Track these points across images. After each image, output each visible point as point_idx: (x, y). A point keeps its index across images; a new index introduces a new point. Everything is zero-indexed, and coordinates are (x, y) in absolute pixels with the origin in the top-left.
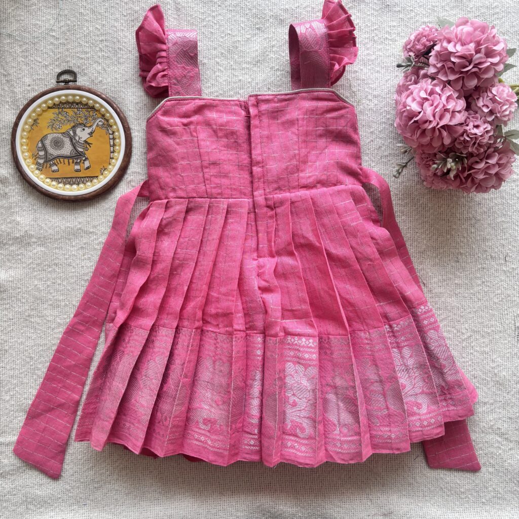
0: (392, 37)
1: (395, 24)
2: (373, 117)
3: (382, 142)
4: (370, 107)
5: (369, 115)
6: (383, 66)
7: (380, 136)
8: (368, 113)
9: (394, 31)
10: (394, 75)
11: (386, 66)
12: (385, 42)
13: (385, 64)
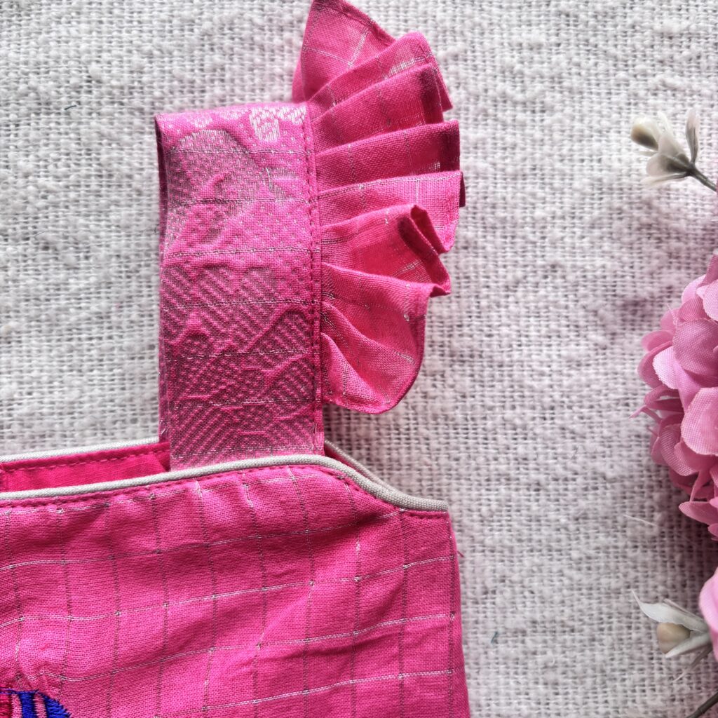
0: (529, 94)
1: (537, 35)
2: (454, 453)
3: (499, 566)
4: (438, 405)
5: (434, 444)
6: (490, 220)
7: (488, 541)
8: (431, 433)
9: (536, 66)
10: (540, 262)
11: (504, 220)
12: (500, 115)
13: (500, 213)
